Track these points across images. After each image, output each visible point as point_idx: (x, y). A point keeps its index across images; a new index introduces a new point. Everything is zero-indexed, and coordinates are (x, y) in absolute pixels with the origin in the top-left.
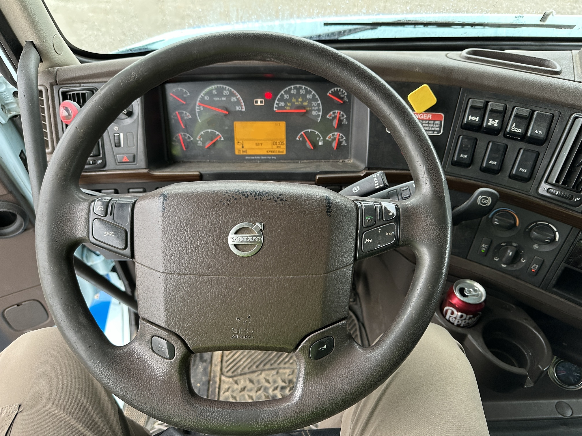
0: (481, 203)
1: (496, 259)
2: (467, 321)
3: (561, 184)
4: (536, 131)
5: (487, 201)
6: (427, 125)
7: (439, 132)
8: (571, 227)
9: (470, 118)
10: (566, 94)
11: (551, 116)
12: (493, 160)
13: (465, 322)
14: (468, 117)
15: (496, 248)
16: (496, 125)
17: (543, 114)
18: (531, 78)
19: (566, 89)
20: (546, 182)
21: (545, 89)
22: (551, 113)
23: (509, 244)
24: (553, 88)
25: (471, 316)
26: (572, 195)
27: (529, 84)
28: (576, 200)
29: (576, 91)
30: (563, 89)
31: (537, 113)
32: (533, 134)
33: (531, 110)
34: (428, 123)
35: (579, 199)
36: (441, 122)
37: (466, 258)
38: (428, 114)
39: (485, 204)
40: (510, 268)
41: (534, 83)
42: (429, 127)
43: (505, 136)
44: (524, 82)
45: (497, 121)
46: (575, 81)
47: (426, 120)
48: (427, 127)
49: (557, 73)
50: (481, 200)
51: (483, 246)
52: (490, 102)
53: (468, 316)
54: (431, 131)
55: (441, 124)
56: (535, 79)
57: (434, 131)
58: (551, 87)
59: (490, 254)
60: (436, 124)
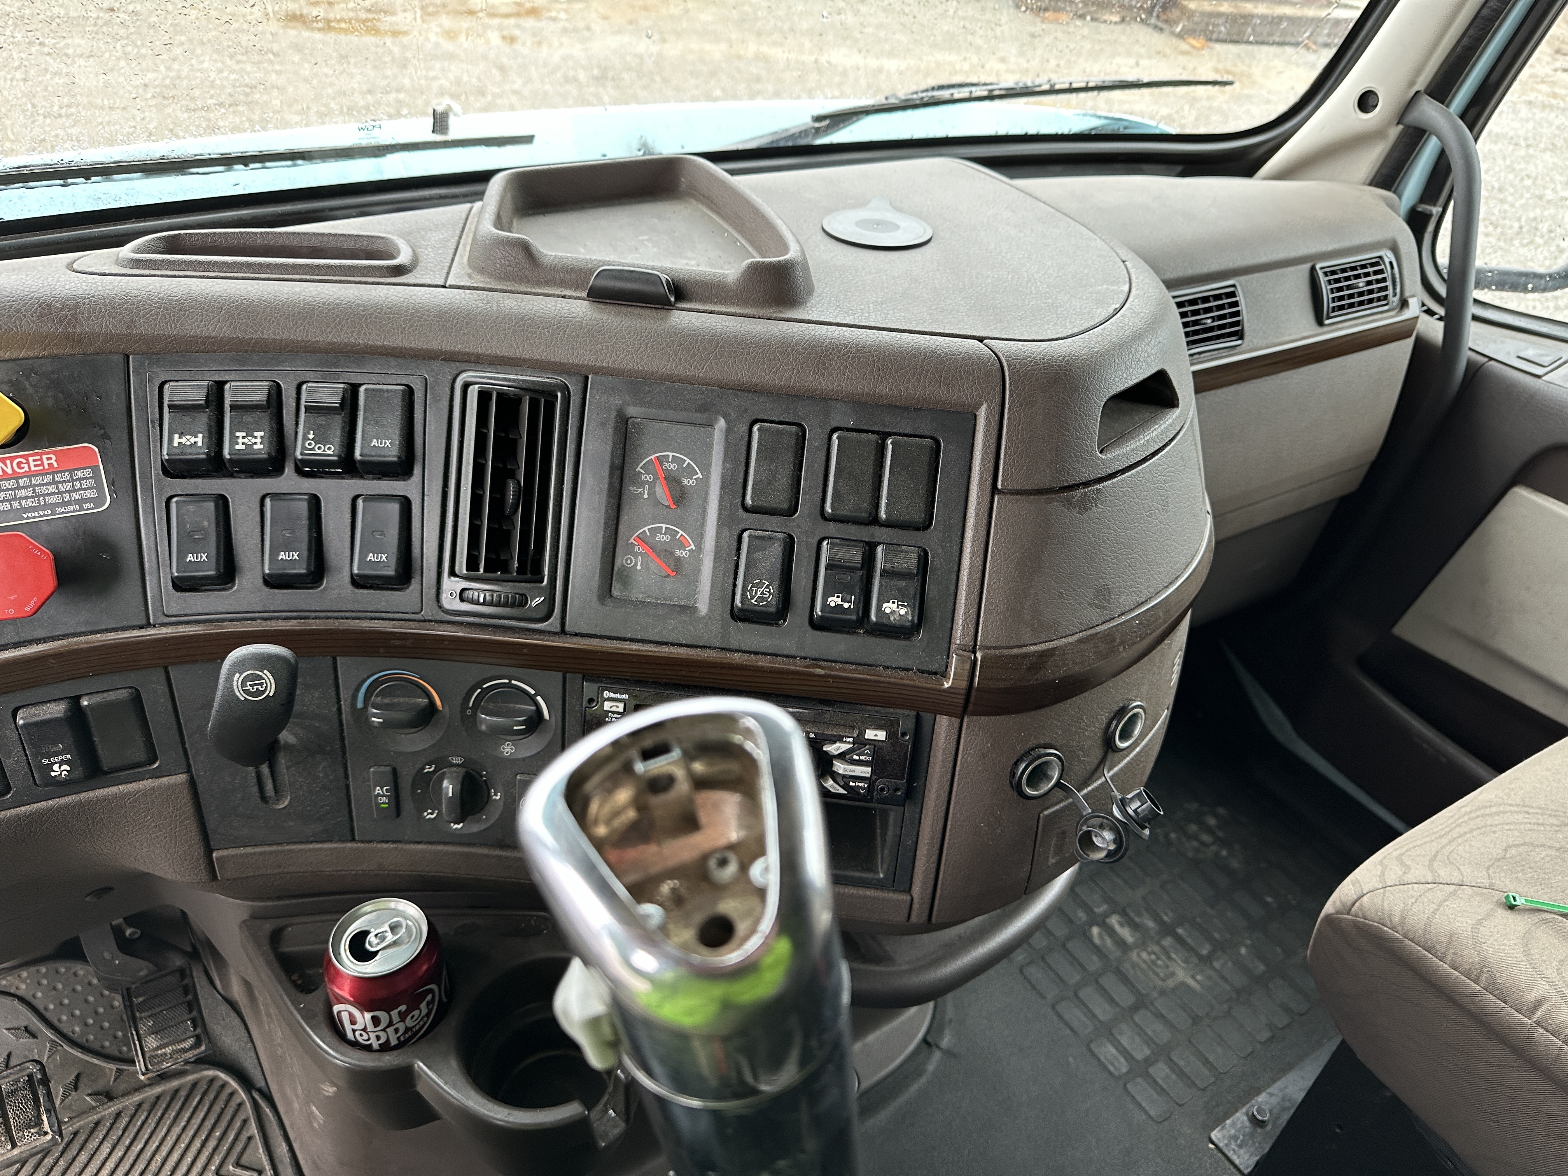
0: (247, 692)
1: (429, 815)
2: (401, 1027)
3: (482, 570)
4: (374, 442)
5: (261, 684)
6: (52, 489)
7: (98, 501)
8: (560, 675)
9: (176, 440)
10: (421, 326)
11: (403, 391)
12: (288, 550)
13: (396, 1031)
14: (171, 440)
15: (414, 786)
16: (259, 446)
17: (381, 390)
18: (322, 296)
19: (417, 312)
20: (452, 573)
21: (366, 319)
22: (403, 382)
23: (442, 763)
24: (385, 313)
25: (403, 1008)
26: (522, 595)
27: (321, 312)
28: (534, 604)
29: (445, 312)
30: (412, 314)
31: (366, 389)
32: (366, 451)
33: (346, 386)
34: (54, 483)
35: (542, 599)
36: (95, 469)
37: (353, 840)
38: (41, 454)
39: (259, 693)
40: (475, 828)
41: (334, 308)
42: (61, 493)
43: (299, 471)
44: (304, 309)
45: (259, 434)
46: (447, 285)
47: (42, 474)
48: (54, 494)
49: (399, 270)
50: (243, 684)
51: (378, 790)
52: (226, 382)
53: (394, 1013)
54: (69, 503)
55: (96, 476)
56: (335, 296)
57: (81, 502)
58: (379, 313)
59: (408, 806)
60: (80, 479)
